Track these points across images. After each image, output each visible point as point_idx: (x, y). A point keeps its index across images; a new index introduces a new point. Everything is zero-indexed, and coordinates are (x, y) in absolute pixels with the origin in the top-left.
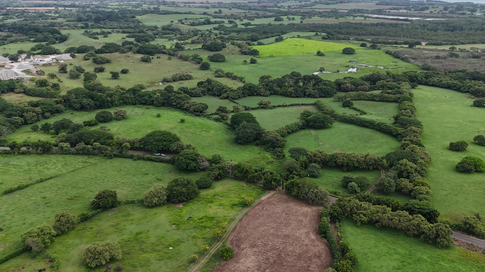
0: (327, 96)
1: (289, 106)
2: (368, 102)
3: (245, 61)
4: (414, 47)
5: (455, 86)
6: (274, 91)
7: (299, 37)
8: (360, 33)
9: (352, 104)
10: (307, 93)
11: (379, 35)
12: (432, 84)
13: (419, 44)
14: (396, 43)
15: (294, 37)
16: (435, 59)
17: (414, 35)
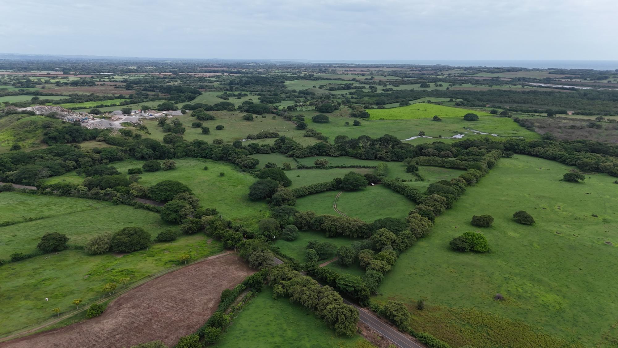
0: (400, 160)
1: (349, 167)
2: (437, 168)
3: (347, 123)
4: (554, 116)
5: (561, 158)
6: (346, 152)
7: (429, 102)
8: (503, 100)
9: (417, 170)
10: (378, 156)
11: (524, 103)
12: (535, 153)
13: (564, 113)
14: (536, 112)
15: (424, 102)
16: (569, 129)
17: (565, 104)
